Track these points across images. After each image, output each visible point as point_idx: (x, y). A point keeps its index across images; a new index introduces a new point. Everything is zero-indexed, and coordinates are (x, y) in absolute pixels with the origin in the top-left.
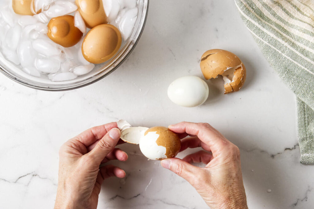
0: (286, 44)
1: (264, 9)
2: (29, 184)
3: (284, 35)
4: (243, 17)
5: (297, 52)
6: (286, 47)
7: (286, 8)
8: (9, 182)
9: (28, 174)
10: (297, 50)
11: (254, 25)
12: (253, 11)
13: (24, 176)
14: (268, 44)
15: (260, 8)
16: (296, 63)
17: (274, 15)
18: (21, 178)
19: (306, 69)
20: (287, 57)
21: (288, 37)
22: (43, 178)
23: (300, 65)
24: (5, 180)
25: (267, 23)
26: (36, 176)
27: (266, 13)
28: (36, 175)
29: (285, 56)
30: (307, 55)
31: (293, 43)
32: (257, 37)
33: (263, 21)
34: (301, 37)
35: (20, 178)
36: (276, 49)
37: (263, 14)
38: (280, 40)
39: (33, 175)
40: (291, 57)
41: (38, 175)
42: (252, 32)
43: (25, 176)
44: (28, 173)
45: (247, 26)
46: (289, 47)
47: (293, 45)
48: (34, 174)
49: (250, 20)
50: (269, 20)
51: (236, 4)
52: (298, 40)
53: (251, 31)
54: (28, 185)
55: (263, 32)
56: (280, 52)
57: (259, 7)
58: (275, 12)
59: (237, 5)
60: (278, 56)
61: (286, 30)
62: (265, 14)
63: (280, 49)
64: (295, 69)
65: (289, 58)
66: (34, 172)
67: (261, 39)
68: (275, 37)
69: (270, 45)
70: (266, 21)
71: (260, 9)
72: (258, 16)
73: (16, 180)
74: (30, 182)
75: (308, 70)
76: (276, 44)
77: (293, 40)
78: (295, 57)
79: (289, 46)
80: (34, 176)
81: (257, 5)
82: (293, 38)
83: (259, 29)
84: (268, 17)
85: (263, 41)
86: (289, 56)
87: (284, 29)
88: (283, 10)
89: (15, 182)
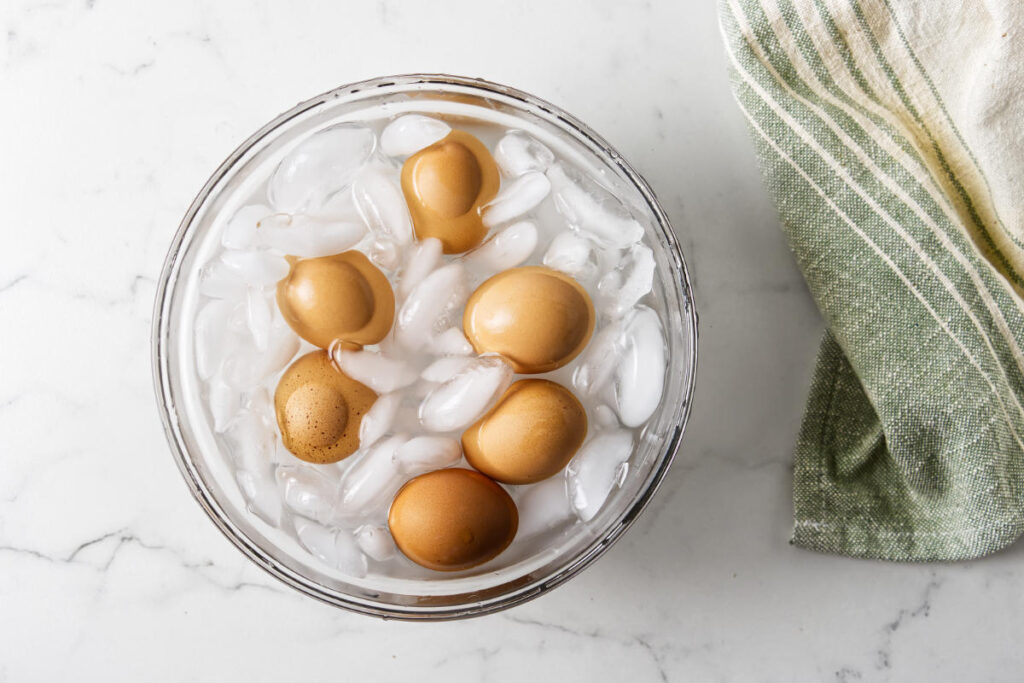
0: (842, 172)
1: (800, 57)
2: (109, 564)
3: (847, 140)
4: (733, 72)
5: (871, 202)
6: (841, 180)
7: (862, 69)
8: (49, 559)
9: (106, 536)
10: (872, 194)
11: (760, 100)
12: (767, 58)
13: (94, 542)
14: (790, 161)
15: (789, 53)
16: (860, 232)
17: (826, 81)
18: (85, 549)
19: (886, 258)
20: (837, 210)
21: (856, 149)
22: (152, 548)
23: (871, 243)
24: (38, 555)
25: (800, 98)
26: (132, 542)
27: (803, 69)
28: (130, 539)
29: (833, 206)
30: (898, 215)
31: (866, 172)
32: (764, 135)
33: (791, 92)
34: (895, 158)
35: (83, 546)
36: (810, 180)
37: (795, 72)
38: (827, 156)
39: (123, 539)
40: (849, 214)
41: (138, 539)
42: (750, 118)
43: (100, 540)
44: (109, 533)
45: (741, 99)
46: (849, 180)
47: (864, 176)
48: (125, 534)
49: (752, 82)
50: (808, 93)
51: (721, 27)
52: (884, 165)
53: (747, 114)
54: (107, 568)
55: (782, 124)
56: (821, 193)
57: (785, 49)
58: (830, 73)
59: (723, 31)
60: (812, 201)
61: (856, 125)
62: (799, 72)
63: (821, 183)
64: (852, 251)
65: (842, 215)
66: (127, 528)
67: (773, 143)
68: (815, 145)
69: (794, 165)
70: (798, 92)
71: (790, 57)
72: (777, 75)
73: (70, 553)
74: (113, 558)
75: (891, 263)
76: (813, 166)
77: (868, 162)
78: (862, 214)
79: (851, 178)
80: (126, 541)
81: (781, 41)
82: (870, 156)
83: (773, 114)
84: (809, 84)
85: (777, 149)
86: (843, 208)
87: (852, 122)
88: (852, 72)
89: (69, 560)
